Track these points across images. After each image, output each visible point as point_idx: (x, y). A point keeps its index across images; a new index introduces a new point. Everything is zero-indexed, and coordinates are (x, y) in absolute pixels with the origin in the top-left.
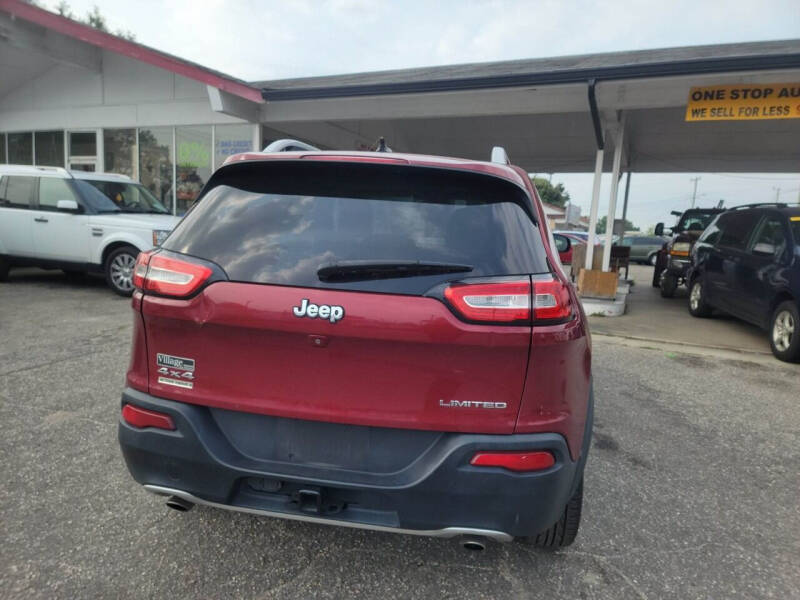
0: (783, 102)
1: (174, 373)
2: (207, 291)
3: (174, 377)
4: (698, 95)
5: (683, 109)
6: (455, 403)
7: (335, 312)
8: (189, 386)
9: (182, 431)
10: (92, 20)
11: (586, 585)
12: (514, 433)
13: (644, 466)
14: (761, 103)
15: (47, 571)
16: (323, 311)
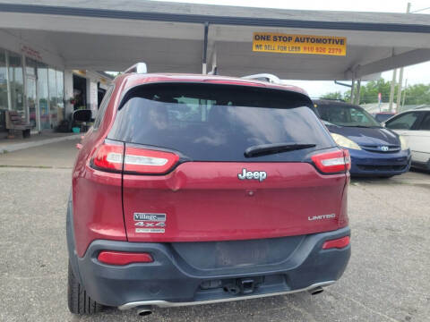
0: (298, 44)
2: (179, 168)
3: (149, 227)
4: (258, 37)
5: (251, 44)
6: (315, 218)
7: (262, 175)
8: (163, 231)
9: (160, 261)
11: (330, 302)
12: (338, 229)
14: (287, 44)
16: (256, 175)
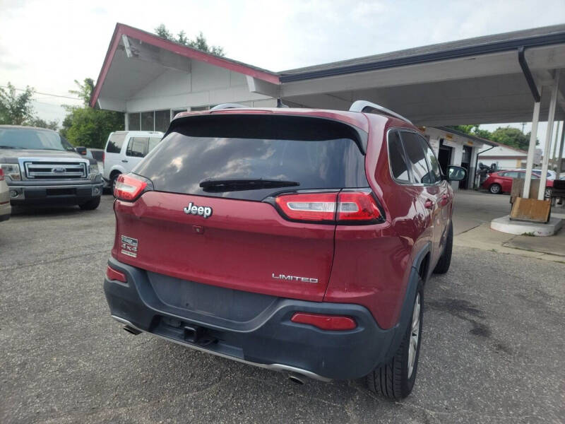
1: (128, 247)
2: (143, 196)
3: (128, 250)
6: (282, 276)
7: (206, 211)
8: (134, 256)
9: (129, 284)
10: (199, 41)
12: (323, 302)
13: (506, 351)
15: (69, 363)
16: (200, 210)
